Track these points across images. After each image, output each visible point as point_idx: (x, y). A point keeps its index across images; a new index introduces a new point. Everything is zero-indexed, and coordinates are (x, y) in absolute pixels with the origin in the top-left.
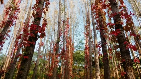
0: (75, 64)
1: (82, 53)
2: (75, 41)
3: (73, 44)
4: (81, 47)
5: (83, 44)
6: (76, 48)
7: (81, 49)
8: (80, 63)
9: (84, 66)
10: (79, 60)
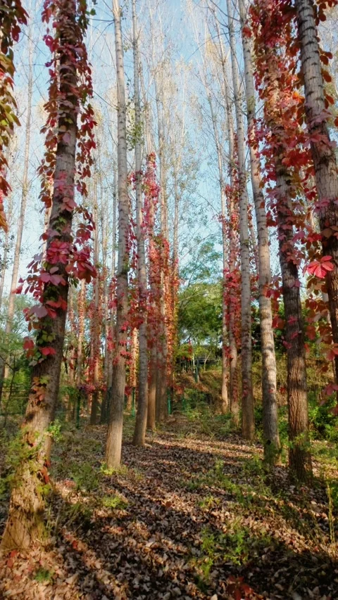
0: (184, 337)
1: (213, 297)
2: (185, 245)
3: (175, 261)
4: (207, 272)
5: (216, 256)
6: (189, 276)
7: (207, 280)
8: (206, 335)
9: (220, 345)
10: (202, 324)
